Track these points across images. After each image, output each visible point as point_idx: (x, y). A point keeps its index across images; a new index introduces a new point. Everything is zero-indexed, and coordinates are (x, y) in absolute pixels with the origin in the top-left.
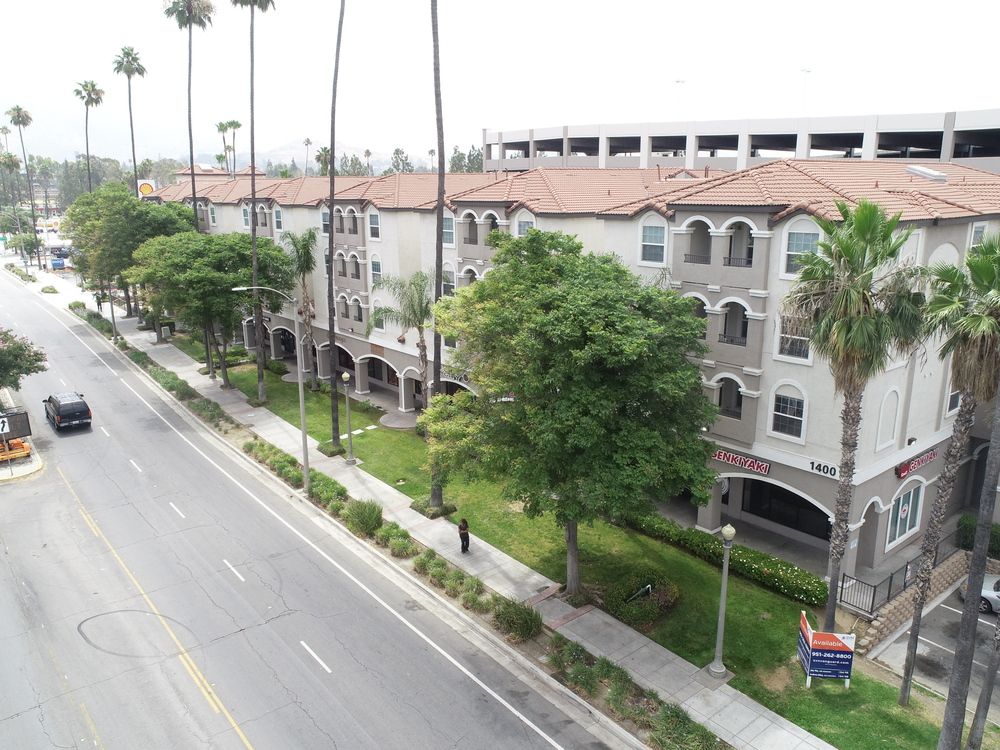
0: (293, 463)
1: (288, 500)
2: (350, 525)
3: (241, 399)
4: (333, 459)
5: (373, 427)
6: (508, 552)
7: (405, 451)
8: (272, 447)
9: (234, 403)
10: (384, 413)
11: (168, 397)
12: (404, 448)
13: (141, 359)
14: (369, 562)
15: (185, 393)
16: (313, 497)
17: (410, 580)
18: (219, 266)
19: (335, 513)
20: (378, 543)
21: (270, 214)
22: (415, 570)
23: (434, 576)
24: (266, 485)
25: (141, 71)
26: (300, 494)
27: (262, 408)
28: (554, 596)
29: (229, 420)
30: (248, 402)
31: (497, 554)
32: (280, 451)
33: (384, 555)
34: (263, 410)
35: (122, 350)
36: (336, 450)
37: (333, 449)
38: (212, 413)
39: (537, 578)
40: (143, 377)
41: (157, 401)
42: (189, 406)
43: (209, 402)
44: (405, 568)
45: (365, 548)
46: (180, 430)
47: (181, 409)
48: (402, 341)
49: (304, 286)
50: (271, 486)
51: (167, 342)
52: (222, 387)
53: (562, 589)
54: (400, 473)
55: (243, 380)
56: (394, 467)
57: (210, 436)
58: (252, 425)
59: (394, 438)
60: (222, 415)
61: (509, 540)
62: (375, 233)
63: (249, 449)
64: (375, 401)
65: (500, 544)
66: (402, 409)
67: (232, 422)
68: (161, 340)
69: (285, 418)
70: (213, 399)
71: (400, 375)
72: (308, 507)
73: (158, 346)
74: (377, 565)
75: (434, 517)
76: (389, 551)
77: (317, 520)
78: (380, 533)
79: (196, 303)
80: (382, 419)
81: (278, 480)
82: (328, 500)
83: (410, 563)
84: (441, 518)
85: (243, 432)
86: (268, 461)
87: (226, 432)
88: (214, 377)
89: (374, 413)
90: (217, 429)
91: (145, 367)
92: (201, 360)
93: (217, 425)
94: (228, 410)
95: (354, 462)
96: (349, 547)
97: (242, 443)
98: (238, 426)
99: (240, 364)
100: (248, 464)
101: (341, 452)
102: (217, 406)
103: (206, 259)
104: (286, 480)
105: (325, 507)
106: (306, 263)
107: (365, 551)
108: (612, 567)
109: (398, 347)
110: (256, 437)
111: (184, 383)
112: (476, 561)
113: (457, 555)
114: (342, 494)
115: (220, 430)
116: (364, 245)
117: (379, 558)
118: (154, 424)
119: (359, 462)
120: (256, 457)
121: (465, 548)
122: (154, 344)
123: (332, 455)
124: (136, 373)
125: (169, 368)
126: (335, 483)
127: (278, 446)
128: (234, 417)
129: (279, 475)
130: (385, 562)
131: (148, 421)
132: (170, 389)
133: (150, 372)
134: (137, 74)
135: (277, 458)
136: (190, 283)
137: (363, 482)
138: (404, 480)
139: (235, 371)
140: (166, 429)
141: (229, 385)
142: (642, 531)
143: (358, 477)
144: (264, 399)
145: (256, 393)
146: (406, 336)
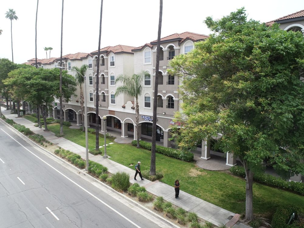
1: (78, 174)
3: (53, 135)
4: (97, 156)
5: (112, 143)
6: (200, 197)
9: (51, 136)
13: (11, 122)
14: (127, 205)
15: (28, 133)
20: (130, 195)
22: (155, 209)
23: (169, 212)
26: (84, 171)
27: (62, 138)
28: (238, 221)
29: (47, 142)
30: (56, 135)
31: (194, 198)
32: (72, 153)
33: (135, 201)
35: (3, 119)
36: (98, 152)
37: (96, 152)
38: (40, 140)
41: (14, 135)
42: (30, 137)
44: (149, 208)
45: (123, 197)
46: (25, 146)
47: (26, 139)
48: (124, 107)
49: (81, 88)
51: (22, 117)
52: (44, 130)
53: (243, 217)
55: (53, 128)
57: (39, 148)
58: (58, 144)
60: (44, 140)
61: (197, 191)
62: (113, 64)
63: (57, 153)
65: (193, 193)
66: (123, 136)
67: (49, 143)
70: (40, 134)
71: (123, 122)
72: (89, 178)
74: (133, 207)
75: (153, 180)
76: (137, 198)
80: (115, 140)
81: (72, 165)
82: (100, 173)
83: (151, 205)
85: (54, 147)
86: (67, 157)
87: (46, 146)
88: (41, 127)
90: (42, 146)
91: (12, 125)
93: (42, 144)
94: (47, 138)
95: (107, 157)
96: (115, 197)
97: (54, 151)
98: (52, 144)
99: (52, 123)
100: (57, 159)
102: (42, 136)
104: (76, 165)
105: (98, 177)
107: (123, 199)
109: (122, 110)
110: (60, 148)
112: (185, 202)
113: (173, 199)
116: (107, 70)
117: (132, 202)
119: (109, 157)
120: (61, 156)
123: (96, 154)
127: (71, 151)
128: (50, 141)
129: (73, 163)
130: (137, 205)
134: (14, 19)
135: (71, 155)
138: (132, 164)
141: (47, 130)
142: (265, 184)
144: (62, 134)
145: (59, 133)
146: (126, 105)
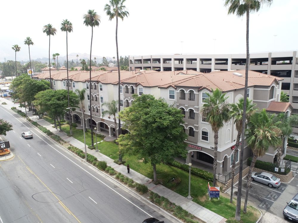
0: (82, 152)
1: (81, 162)
2: (98, 167)
3: (65, 135)
4: (92, 150)
5: (102, 141)
6: (139, 172)
7: (111, 147)
8: (76, 148)
9: (64, 136)
10: (105, 137)
11: (45, 135)
12: (111, 146)
13: (35, 124)
14: (104, 177)
15: (49, 133)
16: (88, 161)
17: (115, 181)
18: (59, 99)
19: (94, 165)
20: (106, 172)
21: (71, 83)
22: (116, 178)
23: (121, 179)
24: (75, 158)
25: (32, 43)
26: (84, 160)
27: (72, 137)
28: (151, 182)
29: (63, 140)
30: (67, 135)
31: (136, 173)
32: (78, 149)
33: (108, 175)
34: (72, 138)
35: (29, 121)
36: (93, 148)
37: (92, 148)
38: (58, 139)
39: (147, 178)
40: (37, 129)
41: (42, 136)
42: (51, 137)
43: (56, 136)
44: (113, 178)
45: (103, 173)
46: (50, 144)
47: (49, 138)
48: (109, 118)
49: (82, 103)
50: (77, 158)
51: (42, 119)
52: (59, 131)
53: (153, 181)
54: (111, 153)
55: (65, 129)
56: (109, 152)
57: (58, 145)
58: (69, 142)
59: (108, 144)
60: (61, 139)
61: (139, 169)
62: (101, 89)
63: (69, 148)
64: (102, 134)
65: (137, 170)
66: (110, 136)
67: (64, 141)
68: (40, 118)
69: (78, 140)
70: (58, 135)
71: (109, 127)
72: (87, 163)
73: (39, 120)
74: (106, 177)
75: (120, 164)
76: (109, 174)
77: (90, 167)
78: (106, 169)
79: (53, 110)
80: (105, 139)
81: (78, 156)
82: (92, 161)
83: (115, 176)
84: (122, 165)
85: (67, 144)
86: (75, 152)
87: (62, 144)
88: (57, 129)
89: (102, 137)
90: (60, 143)
91: (37, 126)
92: (53, 124)
93: (60, 142)
94: (62, 138)
95: (98, 151)
96: (99, 173)
97: (67, 147)
98: (65, 142)
99: (64, 124)
100: (69, 153)
101: (94, 148)
102: (59, 137)
103: (55, 97)
104: (80, 157)
105: (91, 163)
106: (82, 97)
107: (103, 174)
108: (165, 175)
109: (108, 119)
110: (71, 145)
111: (49, 131)
112: (131, 175)
113: (126, 174)
114: (96, 159)
115: (61, 144)
116: (98, 93)
117: (106, 175)
118: (42, 143)
119: (99, 151)
120: (72, 151)
121: (129, 172)
122: (38, 119)
123: (92, 149)
124: (34, 128)
125: (44, 126)
126: (94, 157)
127: (77, 148)
128: (64, 140)
129: (78, 155)
130: (108, 176)
131: (40, 142)
132: (45, 132)
133: (39, 128)
134: (31, 44)
135: (77, 151)
136: (51, 105)
137: (101, 156)
138: (112, 155)
139: (63, 126)
140: (46, 144)
141: (62, 130)
142: (172, 165)
143: (99, 155)
144: (72, 134)
145: (69, 133)
146: (111, 116)
